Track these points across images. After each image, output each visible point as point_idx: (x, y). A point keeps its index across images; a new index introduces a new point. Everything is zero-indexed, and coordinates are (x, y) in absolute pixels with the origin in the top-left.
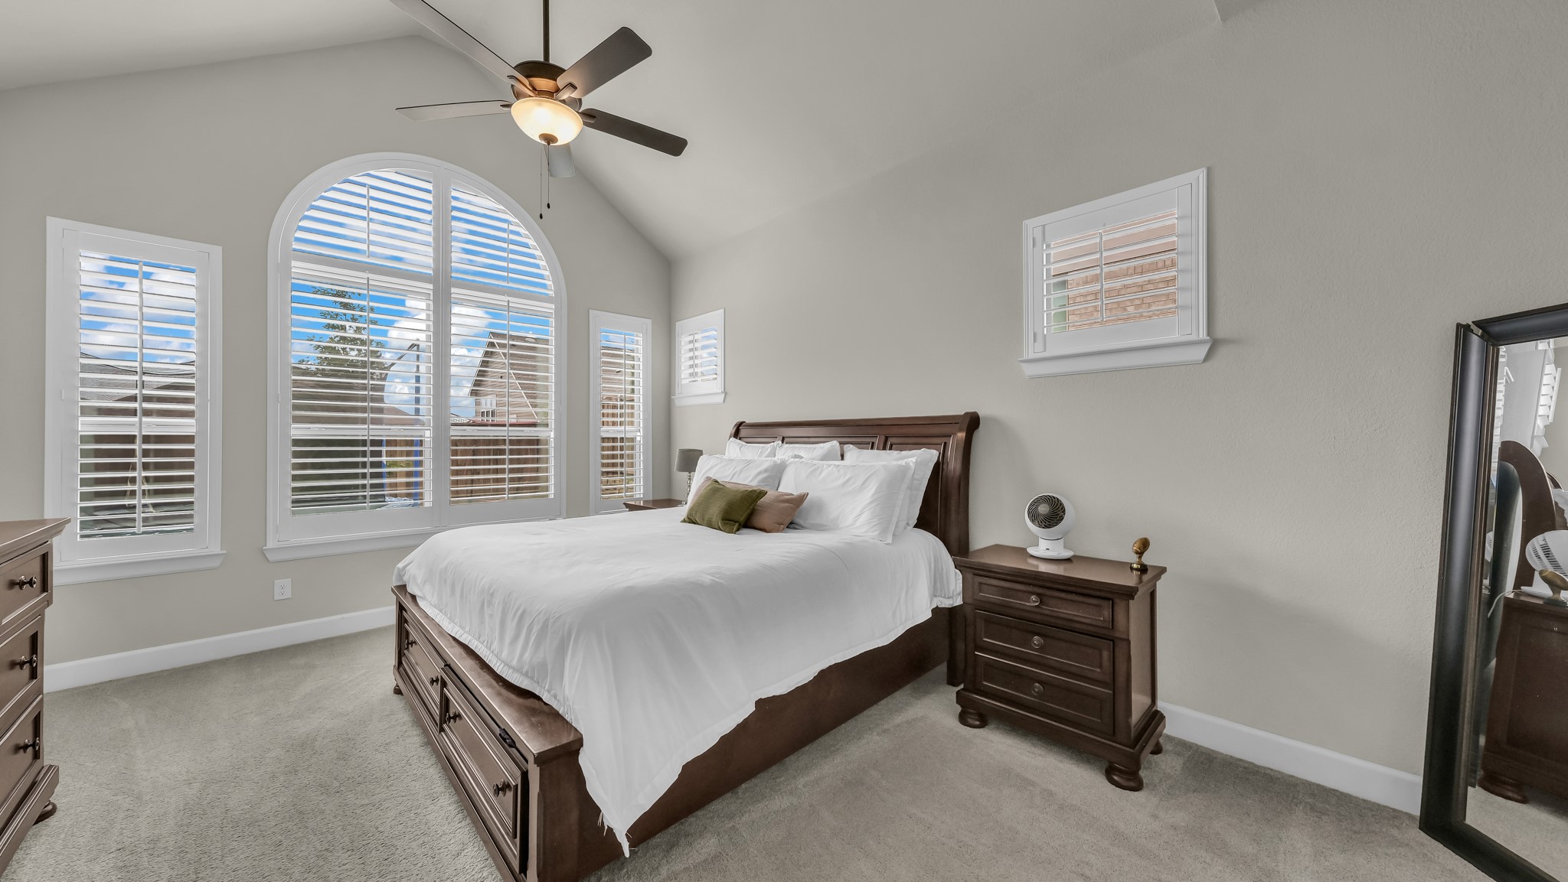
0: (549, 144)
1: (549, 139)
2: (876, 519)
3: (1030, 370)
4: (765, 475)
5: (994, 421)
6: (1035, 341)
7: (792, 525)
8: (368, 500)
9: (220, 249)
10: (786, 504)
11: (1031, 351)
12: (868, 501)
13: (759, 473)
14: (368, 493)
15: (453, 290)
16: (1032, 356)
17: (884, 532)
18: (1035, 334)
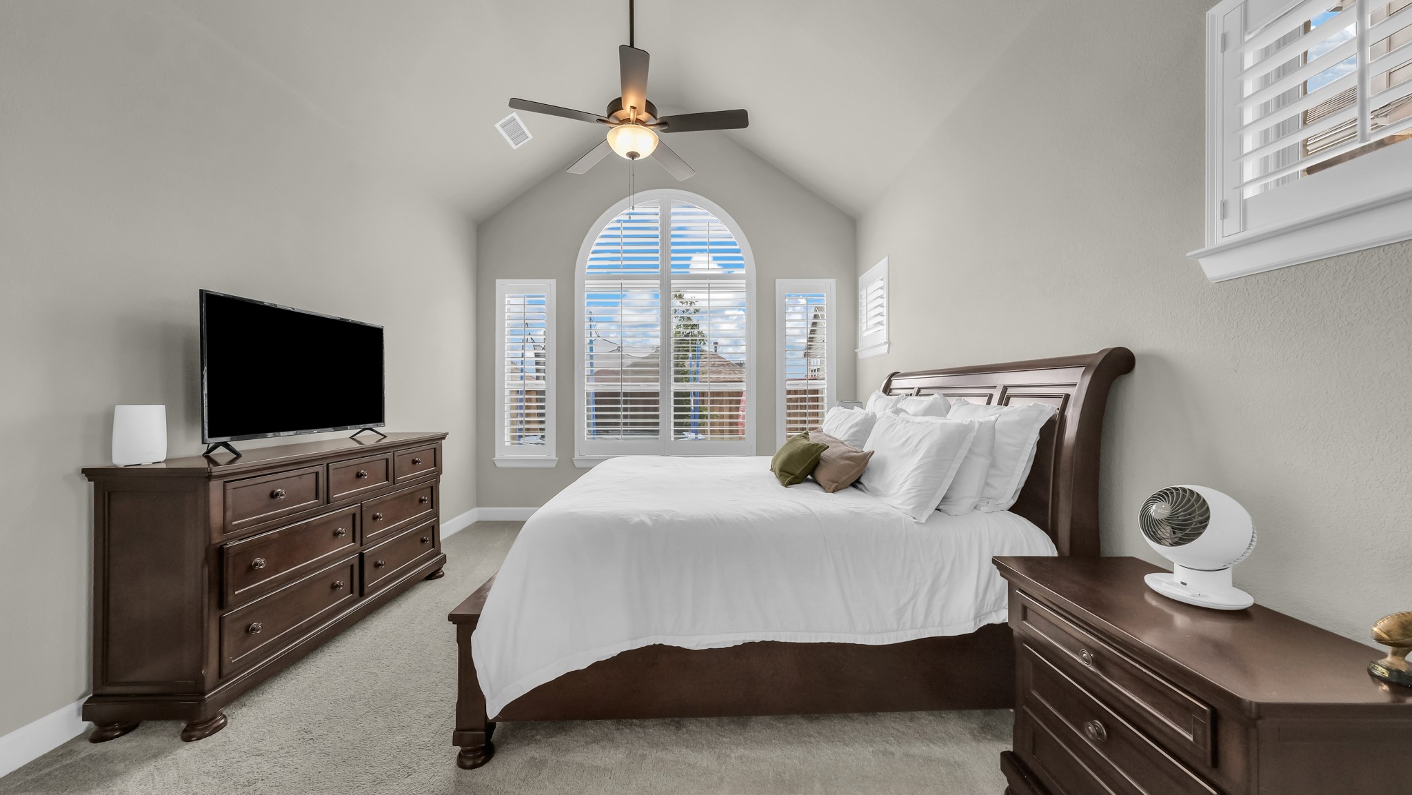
0: (633, 159)
1: (633, 155)
2: (915, 490)
3: (1215, 269)
4: (856, 429)
5: (1157, 359)
6: (1224, 215)
7: (856, 484)
8: (622, 433)
9: (555, 280)
10: (848, 462)
11: (1219, 231)
12: (914, 467)
13: (851, 427)
14: (621, 428)
15: (672, 282)
16: (1219, 241)
17: (920, 507)
18: (1224, 205)
